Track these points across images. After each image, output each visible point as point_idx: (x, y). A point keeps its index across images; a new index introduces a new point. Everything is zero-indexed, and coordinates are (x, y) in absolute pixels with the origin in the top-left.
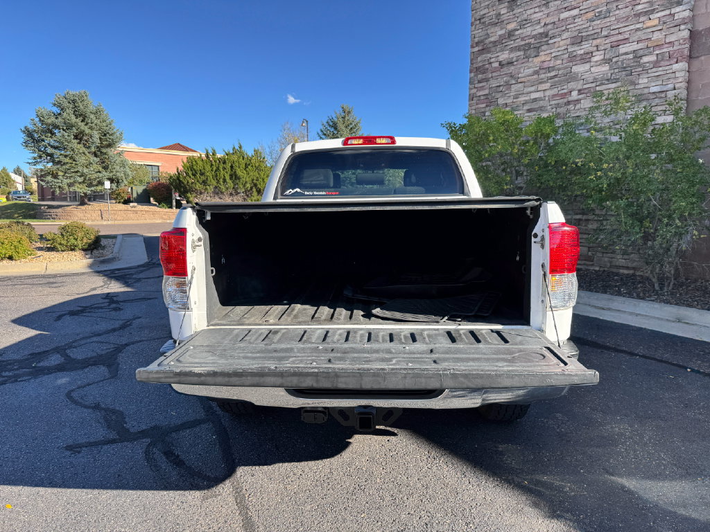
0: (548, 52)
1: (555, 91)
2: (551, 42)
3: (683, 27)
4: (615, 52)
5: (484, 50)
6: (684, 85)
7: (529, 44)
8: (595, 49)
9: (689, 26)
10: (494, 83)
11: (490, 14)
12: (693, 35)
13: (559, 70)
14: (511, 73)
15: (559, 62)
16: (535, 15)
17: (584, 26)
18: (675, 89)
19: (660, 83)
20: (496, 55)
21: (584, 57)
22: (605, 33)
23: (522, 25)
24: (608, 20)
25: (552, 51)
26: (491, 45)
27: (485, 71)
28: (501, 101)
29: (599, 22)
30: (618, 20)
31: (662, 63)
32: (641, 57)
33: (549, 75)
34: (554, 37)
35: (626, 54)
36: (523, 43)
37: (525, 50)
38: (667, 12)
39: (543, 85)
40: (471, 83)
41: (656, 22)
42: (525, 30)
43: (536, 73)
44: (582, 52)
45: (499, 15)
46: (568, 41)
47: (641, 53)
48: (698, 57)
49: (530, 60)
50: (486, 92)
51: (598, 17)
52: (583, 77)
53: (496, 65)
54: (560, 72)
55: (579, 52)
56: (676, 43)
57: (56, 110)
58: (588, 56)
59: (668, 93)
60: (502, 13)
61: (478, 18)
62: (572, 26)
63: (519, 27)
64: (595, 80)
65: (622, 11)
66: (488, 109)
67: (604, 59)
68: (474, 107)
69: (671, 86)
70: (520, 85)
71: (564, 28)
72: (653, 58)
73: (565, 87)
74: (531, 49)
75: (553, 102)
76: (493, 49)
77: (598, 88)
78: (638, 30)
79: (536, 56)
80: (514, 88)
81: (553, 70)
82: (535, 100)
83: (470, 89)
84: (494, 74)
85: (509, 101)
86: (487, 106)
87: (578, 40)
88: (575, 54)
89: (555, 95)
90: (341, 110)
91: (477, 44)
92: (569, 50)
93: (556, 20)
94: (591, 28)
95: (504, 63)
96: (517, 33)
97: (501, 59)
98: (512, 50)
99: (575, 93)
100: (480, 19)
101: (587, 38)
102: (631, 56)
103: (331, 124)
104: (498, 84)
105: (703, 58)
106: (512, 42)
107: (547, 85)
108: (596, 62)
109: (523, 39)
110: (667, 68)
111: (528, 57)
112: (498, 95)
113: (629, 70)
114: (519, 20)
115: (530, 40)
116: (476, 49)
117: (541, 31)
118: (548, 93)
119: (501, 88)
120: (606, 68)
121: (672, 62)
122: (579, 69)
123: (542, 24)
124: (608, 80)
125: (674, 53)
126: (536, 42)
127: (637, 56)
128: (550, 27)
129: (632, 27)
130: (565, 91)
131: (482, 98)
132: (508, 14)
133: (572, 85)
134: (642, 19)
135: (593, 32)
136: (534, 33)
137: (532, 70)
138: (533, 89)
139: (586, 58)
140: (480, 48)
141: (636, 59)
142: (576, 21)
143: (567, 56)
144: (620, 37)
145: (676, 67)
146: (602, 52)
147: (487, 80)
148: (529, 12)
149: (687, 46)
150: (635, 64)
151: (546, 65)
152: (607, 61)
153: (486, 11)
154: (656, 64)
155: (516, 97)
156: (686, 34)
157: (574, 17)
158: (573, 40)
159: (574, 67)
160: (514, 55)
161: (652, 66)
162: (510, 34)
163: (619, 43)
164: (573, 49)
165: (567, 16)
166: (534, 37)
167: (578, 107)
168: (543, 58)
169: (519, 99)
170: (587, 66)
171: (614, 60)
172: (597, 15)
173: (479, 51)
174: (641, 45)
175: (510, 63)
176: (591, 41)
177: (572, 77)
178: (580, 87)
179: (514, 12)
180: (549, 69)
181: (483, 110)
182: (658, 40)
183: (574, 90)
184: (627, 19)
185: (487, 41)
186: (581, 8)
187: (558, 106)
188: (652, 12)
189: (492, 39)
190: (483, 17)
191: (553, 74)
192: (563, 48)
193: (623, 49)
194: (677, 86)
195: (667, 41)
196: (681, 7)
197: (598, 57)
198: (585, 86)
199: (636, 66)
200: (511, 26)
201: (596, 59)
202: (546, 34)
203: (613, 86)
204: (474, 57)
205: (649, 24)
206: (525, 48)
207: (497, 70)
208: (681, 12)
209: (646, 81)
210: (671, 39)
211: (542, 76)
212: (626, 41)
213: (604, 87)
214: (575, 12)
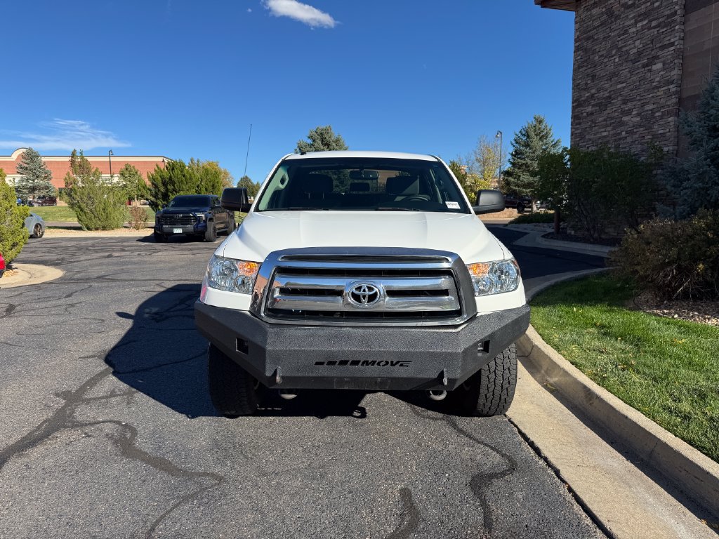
0: (611, 108)
1: (614, 132)
2: (613, 101)
3: (673, 97)
4: (643, 109)
5: (580, 105)
7: (602, 102)
8: (634, 107)
9: (678, 96)
10: (584, 126)
12: (680, 101)
14: (592, 120)
15: (616, 114)
16: (605, 85)
17: (628, 94)
19: (663, 128)
20: (585, 108)
22: (638, 98)
23: (598, 91)
25: (613, 107)
26: (582, 102)
27: (579, 119)
28: (587, 137)
29: (635, 91)
31: (664, 117)
32: (655, 113)
33: (611, 121)
34: (614, 99)
35: (647, 111)
36: (599, 102)
38: (667, 88)
41: (662, 93)
42: (600, 94)
43: (605, 120)
44: (627, 109)
45: (586, 84)
46: (621, 102)
47: (655, 110)
49: (602, 112)
50: (580, 131)
52: (628, 124)
53: (585, 114)
54: (617, 120)
56: (670, 105)
57: (310, 141)
59: (667, 134)
62: (622, 93)
64: (634, 126)
67: (638, 113)
69: (668, 130)
70: (597, 127)
71: (619, 94)
72: (660, 114)
73: (619, 129)
74: (603, 105)
75: (613, 138)
76: (584, 105)
77: (635, 130)
78: (653, 97)
79: (605, 110)
80: (594, 129)
81: (614, 119)
82: (605, 137)
84: (584, 120)
85: (592, 137)
86: (580, 140)
87: (625, 102)
88: (624, 109)
89: (614, 134)
90: (534, 120)
91: (576, 101)
92: (621, 107)
93: (615, 89)
94: (632, 95)
95: (589, 113)
96: (596, 95)
97: (587, 111)
98: (593, 106)
99: (624, 133)
100: (577, 86)
101: (631, 100)
102: (650, 112)
103: (524, 132)
104: (586, 127)
106: (593, 101)
107: (610, 128)
108: (634, 115)
109: (599, 99)
110: (666, 119)
111: (601, 110)
112: (586, 133)
113: (649, 120)
114: (597, 88)
115: (602, 100)
117: (608, 95)
118: (611, 133)
119: (587, 129)
120: (638, 119)
121: (669, 116)
122: (625, 119)
123: (608, 91)
124: (639, 126)
125: (670, 111)
126: (605, 101)
127: (653, 112)
128: (612, 93)
129: (650, 96)
130: (619, 132)
131: (578, 134)
132: (592, 84)
133: (622, 128)
134: (655, 91)
135: (632, 97)
136: (605, 96)
137: (603, 118)
138: (603, 130)
139: (629, 112)
141: (653, 114)
142: (625, 90)
143: (620, 110)
144: (645, 101)
145: (670, 119)
146: (637, 109)
147: (580, 124)
148: (601, 84)
149: (677, 107)
151: (610, 115)
152: (638, 115)
153: (580, 81)
154: (661, 117)
155: (595, 135)
156: (675, 100)
157: (624, 88)
158: (623, 101)
159: (623, 118)
160: (593, 109)
161: (659, 118)
162: (592, 96)
163: (645, 104)
164: (623, 107)
165: (620, 87)
166: (604, 98)
167: (625, 141)
168: (609, 112)
169: (597, 136)
170: (630, 117)
171: (642, 114)
172: (634, 87)
174: (655, 106)
175: (592, 114)
177: (622, 124)
178: (626, 130)
179: (595, 82)
180: (612, 118)
182: (662, 103)
184: (649, 90)
185: (581, 100)
186: (627, 83)
188: (660, 87)
189: (583, 99)
190: (579, 84)
191: (613, 121)
192: (618, 106)
193: (646, 108)
198: (629, 129)
199: (652, 118)
200: (593, 91)
201: (634, 113)
202: (610, 97)
203: (642, 129)
204: (574, 108)
205: (659, 94)
206: (599, 105)
207: (585, 118)
208: (673, 88)
209: (657, 127)
210: (669, 103)
211: (608, 122)
212: (647, 103)
213: (638, 130)
214: (624, 85)
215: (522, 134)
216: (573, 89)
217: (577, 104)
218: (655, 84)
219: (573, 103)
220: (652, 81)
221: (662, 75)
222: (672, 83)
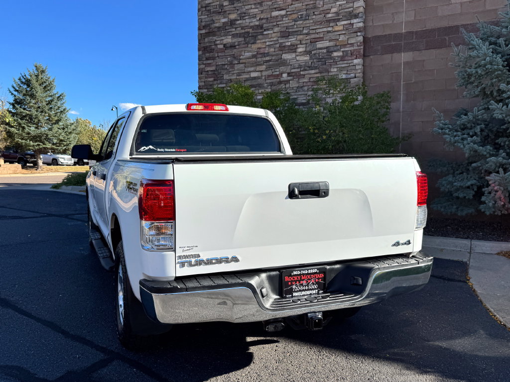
0: (264, 41)
1: (269, 72)
2: (265, 33)
3: (359, 34)
4: (313, 46)
5: (211, 33)
6: (361, 75)
7: (248, 33)
8: (299, 42)
9: (363, 34)
10: (220, 62)
11: (213, 4)
12: (366, 40)
13: (272, 56)
14: (234, 55)
15: (272, 50)
16: (252, 11)
17: (290, 24)
18: (355, 77)
19: (345, 72)
20: (221, 38)
21: (291, 48)
22: (305, 31)
23: (242, 16)
24: (308, 22)
25: (267, 40)
26: (216, 30)
27: (212, 51)
28: (226, 77)
29: (301, 22)
30: (315, 23)
31: (346, 58)
32: (332, 52)
33: (264, 59)
34: (268, 30)
35: (321, 48)
36: (243, 31)
37: (245, 38)
38: (348, 22)
39: (261, 67)
40: (199, 60)
41: (341, 28)
42: (244, 21)
43: (254, 56)
44: (289, 44)
45: (222, 6)
46: (279, 34)
47: (332, 49)
48: (369, 56)
49: (249, 45)
50: (213, 68)
51: (301, 18)
52: (291, 63)
53: (221, 46)
54: (273, 58)
55: (287, 44)
56: (355, 44)
58: (294, 48)
59: (351, 79)
60: (224, 4)
61: (204, 5)
62: (281, 23)
63: (239, 18)
64: (300, 67)
65: (318, 17)
66: (215, 82)
67: (305, 51)
68: (203, 80)
69: (353, 75)
70: (242, 65)
71: (275, 24)
72: (340, 54)
73: (277, 70)
74: (251, 36)
75: (268, 81)
76: (218, 33)
77: (302, 73)
78: (329, 32)
79: (253, 43)
80: (237, 67)
81: (268, 56)
82: (255, 78)
83: (199, 64)
84: (220, 54)
85: (234, 77)
86: (215, 80)
87: (286, 34)
88: (284, 44)
89: (270, 75)
91: (204, 27)
92: (280, 41)
93: (269, 16)
94: (296, 26)
95: (228, 45)
96: (238, 22)
97: (225, 41)
98: (234, 36)
99: (285, 75)
100: (205, 7)
101: (293, 33)
102: (325, 51)
104: (224, 63)
105: (371, 57)
106: (234, 30)
107: (263, 67)
108: (301, 52)
109: (242, 28)
110: (350, 62)
111: (247, 43)
112: (224, 72)
113: (323, 60)
114: (239, 12)
115: (249, 30)
116: (203, 31)
117: (257, 23)
118: (264, 73)
119: (226, 66)
120: (307, 58)
121: (353, 58)
122: (286, 56)
123: (258, 18)
124: (309, 67)
125: (354, 52)
126: (253, 31)
127: (329, 51)
128: (264, 21)
129: (325, 30)
130: (278, 73)
131: (210, 73)
132: (229, 6)
133: (282, 69)
134: (331, 24)
135: (297, 29)
136: (252, 24)
137: (251, 54)
138: (252, 69)
139: (293, 49)
140: (207, 31)
141: (328, 54)
142: (284, 19)
143: (278, 45)
144: (317, 36)
145: (356, 61)
146: (304, 46)
147: (214, 58)
148: (247, 7)
149: (362, 47)
150: (328, 57)
151: (262, 51)
152: (308, 53)
154: (342, 58)
155: (239, 75)
156: (361, 39)
157: (282, 16)
158: (282, 34)
159: (284, 55)
160: (235, 40)
161: (339, 59)
162: (232, 23)
163: (316, 40)
164: (282, 41)
165: (277, 14)
166: (252, 27)
167: (287, 86)
168: (259, 46)
169: (241, 77)
170: (294, 55)
171: (313, 53)
172: (299, 17)
173: (206, 33)
174: (332, 44)
175: (233, 46)
176: (296, 36)
177: (284, 63)
178: (288, 71)
179: (235, 5)
180: (265, 55)
181: (211, 83)
182: (342, 41)
183: (284, 73)
184: (321, 23)
185: (212, 26)
186: (287, 10)
187: (272, 84)
188: (339, 20)
189: (217, 25)
190: (208, 5)
191: (267, 58)
192: (275, 39)
193: (319, 45)
194: (357, 75)
195: (349, 42)
196: (357, 19)
197: (301, 49)
198: (293, 71)
199: (328, 58)
200: (233, 16)
201: (300, 50)
202: (261, 27)
203: (313, 72)
204: (201, 38)
205: (336, 28)
206: (245, 35)
207: (222, 51)
208: (358, 23)
209: (336, 70)
210: (352, 41)
211: (259, 60)
212: (321, 39)
213: (307, 72)
214: (283, 12)
215: (22, 83)
216: (199, 10)
217: (207, 32)
218: (330, 15)
219: (199, 29)
220: (327, 11)
221: (340, 5)
222: (356, 16)
